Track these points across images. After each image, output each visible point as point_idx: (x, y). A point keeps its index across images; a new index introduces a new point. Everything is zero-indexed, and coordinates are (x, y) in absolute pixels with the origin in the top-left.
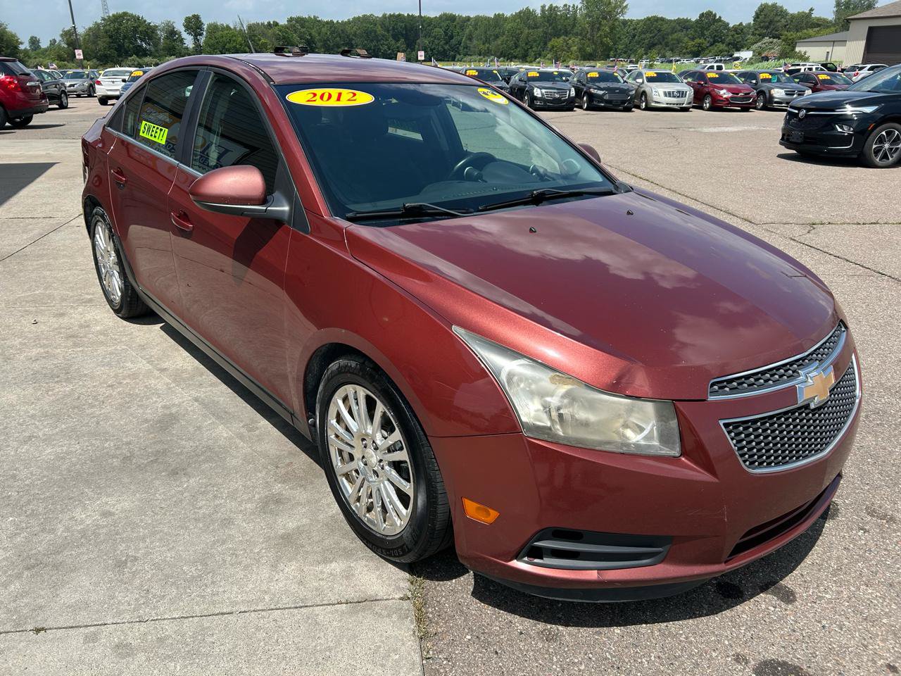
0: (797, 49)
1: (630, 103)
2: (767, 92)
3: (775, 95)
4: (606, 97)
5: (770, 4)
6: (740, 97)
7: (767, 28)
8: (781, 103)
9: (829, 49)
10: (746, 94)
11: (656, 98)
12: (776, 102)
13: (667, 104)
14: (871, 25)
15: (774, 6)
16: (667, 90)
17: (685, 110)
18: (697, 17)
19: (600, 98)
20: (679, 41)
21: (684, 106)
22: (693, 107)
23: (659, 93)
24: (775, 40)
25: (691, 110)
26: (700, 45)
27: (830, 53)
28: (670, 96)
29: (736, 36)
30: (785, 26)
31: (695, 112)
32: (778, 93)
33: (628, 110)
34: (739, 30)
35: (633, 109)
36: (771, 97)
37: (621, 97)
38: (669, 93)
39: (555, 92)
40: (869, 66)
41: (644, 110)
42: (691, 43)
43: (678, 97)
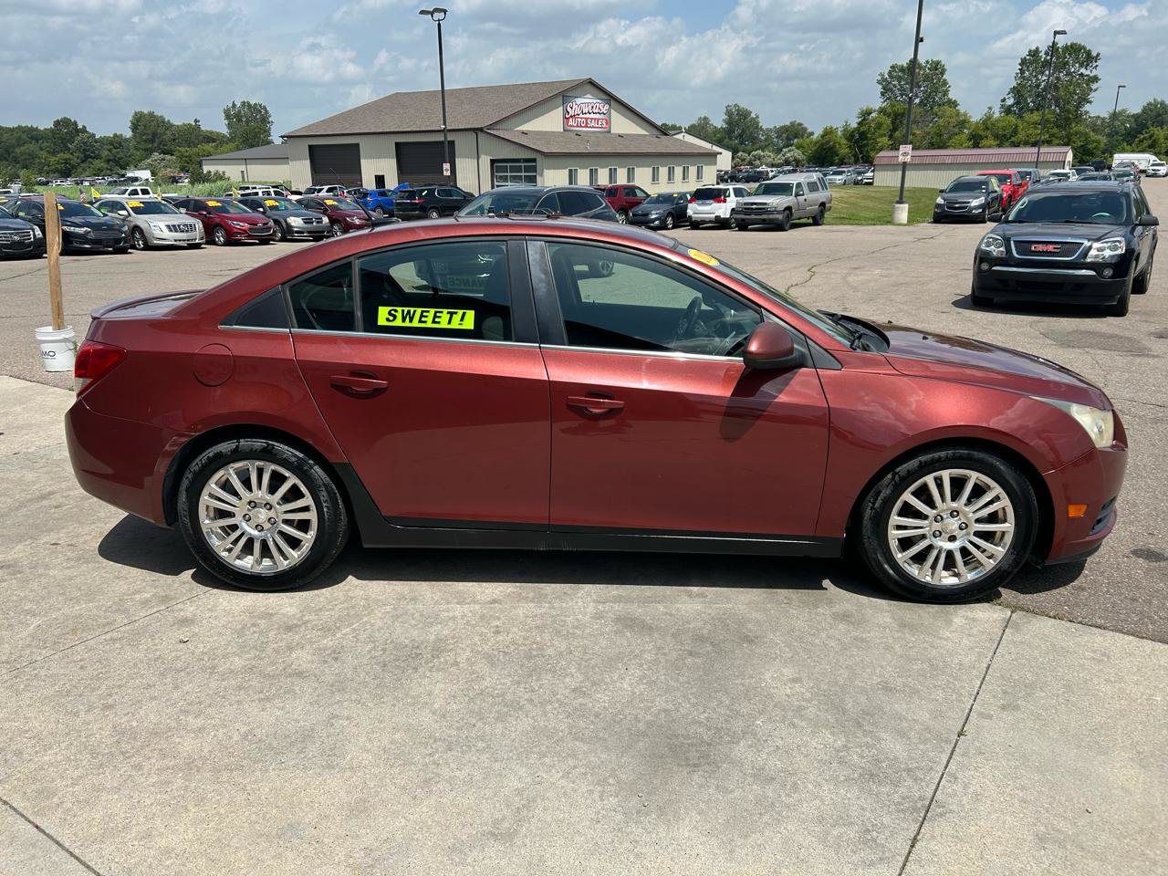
0: (206, 169)
1: (126, 242)
2: (282, 220)
3: (293, 224)
4: (92, 236)
5: (146, 112)
6: (258, 229)
7: (152, 141)
8: (303, 233)
9: (243, 168)
10: (264, 224)
11: (157, 233)
12: (297, 232)
13: (176, 241)
14: (311, 144)
15: (151, 115)
16: (170, 223)
17: (197, 246)
18: (50, 125)
19: (83, 238)
20: (33, 156)
21: (197, 241)
22: (207, 243)
23: (158, 227)
24: (168, 157)
25: (203, 246)
26: (66, 161)
27: (245, 172)
28: (176, 231)
29: (114, 151)
30: (174, 140)
31: (211, 249)
32: (296, 222)
33: (123, 251)
34: (116, 142)
35: (129, 251)
36: (289, 226)
37: (111, 235)
38: (174, 226)
39: (12, 234)
40: (326, 188)
41: (142, 249)
42: (53, 159)
43: (187, 231)
